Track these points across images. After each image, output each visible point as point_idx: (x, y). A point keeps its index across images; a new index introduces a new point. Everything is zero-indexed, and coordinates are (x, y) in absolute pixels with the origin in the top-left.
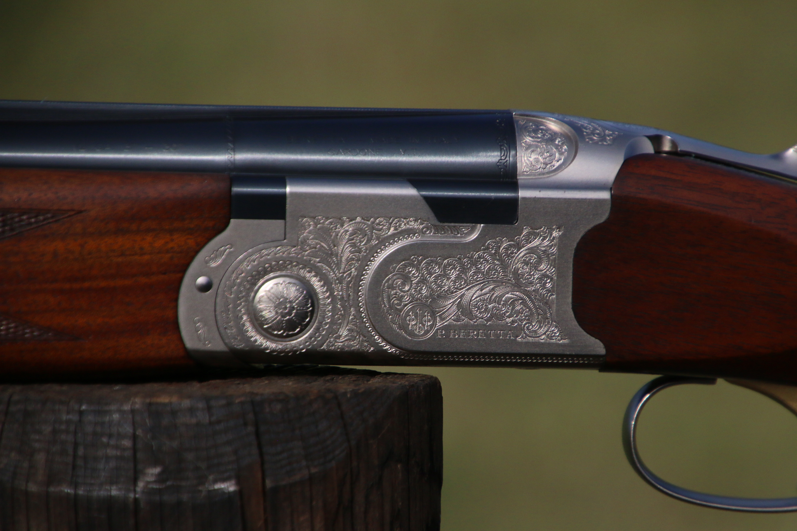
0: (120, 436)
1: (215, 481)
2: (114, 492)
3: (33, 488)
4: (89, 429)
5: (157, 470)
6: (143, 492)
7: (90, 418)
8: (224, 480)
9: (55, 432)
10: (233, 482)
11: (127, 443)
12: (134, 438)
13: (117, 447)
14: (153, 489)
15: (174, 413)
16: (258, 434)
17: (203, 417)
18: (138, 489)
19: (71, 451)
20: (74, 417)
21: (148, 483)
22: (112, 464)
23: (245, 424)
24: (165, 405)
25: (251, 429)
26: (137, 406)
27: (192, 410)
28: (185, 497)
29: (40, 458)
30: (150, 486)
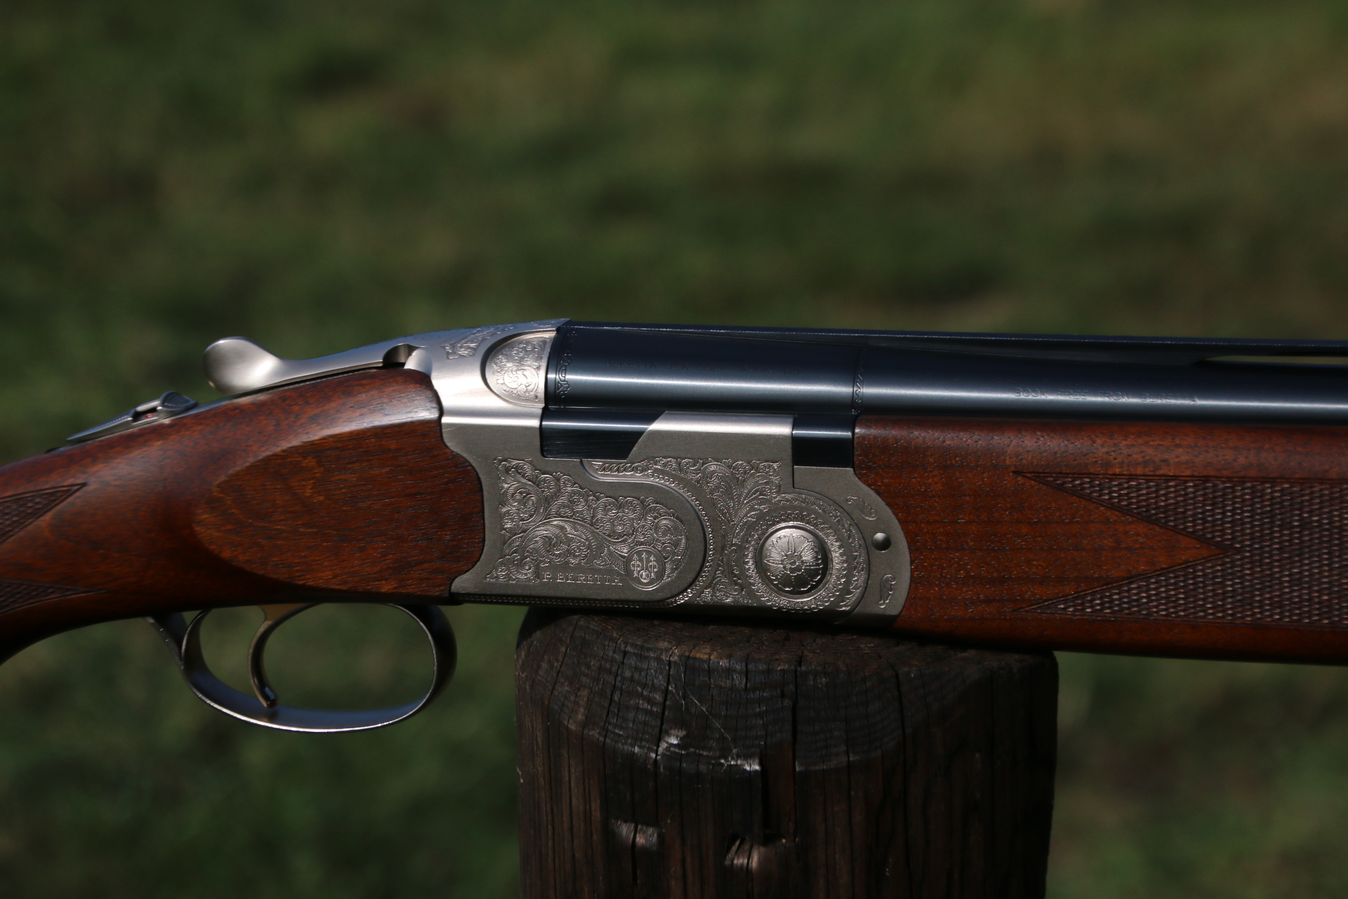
0: (654, 688)
1: (738, 756)
2: (636, 749)
3: (572, 727)
4: (628, 674)
5: (682, 733)
6: (663, 755)
7: (632, 661)
8: (747, 757)
9: (600, 668)
10: (757, 761)
11: (658, 697)
12: (666, 692)
13: (649, 700)
14: (674, 752)
15: (710, 672)
16: (794, 709)
17: (739, 681)
18: (660, 750)
19: (609, 692)
20: (618, 657)
21: (672, 745)
22: (641, 717)
23: (783, 696)
24: (702, 660)
25: (787, 702)
26: (675, 658)
27: (729, 671)
28: (703, 768)
29: (585, 693)
30: (672, 749)
